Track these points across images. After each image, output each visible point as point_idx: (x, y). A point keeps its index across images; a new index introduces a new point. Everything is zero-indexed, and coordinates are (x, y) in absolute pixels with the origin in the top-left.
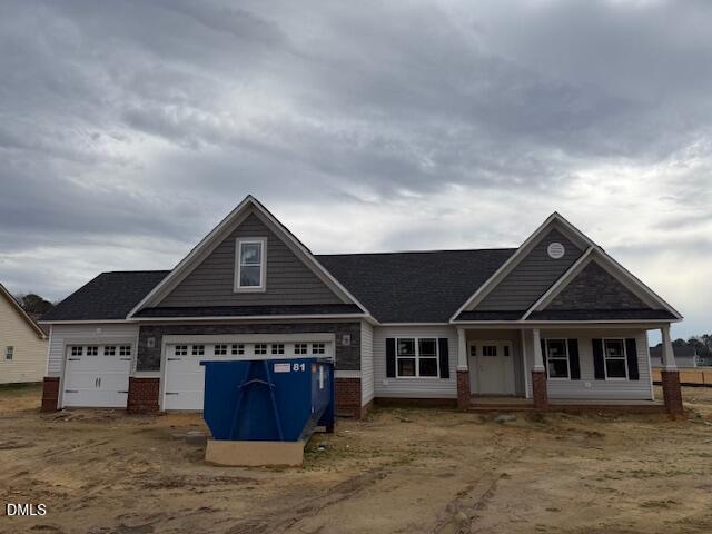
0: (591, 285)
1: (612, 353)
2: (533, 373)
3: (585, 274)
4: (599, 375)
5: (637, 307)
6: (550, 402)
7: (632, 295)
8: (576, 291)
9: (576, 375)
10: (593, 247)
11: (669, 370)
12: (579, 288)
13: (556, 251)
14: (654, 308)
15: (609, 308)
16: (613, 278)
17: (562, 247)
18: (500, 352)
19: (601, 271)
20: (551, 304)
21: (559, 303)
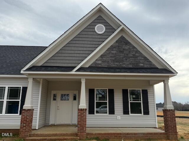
0: (121, 52)
1: (133, 98)
2: (79, 109)
3: (117, 44)
4: (126, 112)
5: (149, 66)
6: (88, 130)
7: (146, 59)
8: (111, 55)
9: (112, 112)
10: (123, 26)
11: (168, 109)
12: (113, 54)
13: (100, 29)
14: (159, 67)
15: (131, 66)
16: (134, 47)
17: (104, 27)
18: (71, 98)
19: (127, 43)
20: (95, 63)
21: (100, 62)
